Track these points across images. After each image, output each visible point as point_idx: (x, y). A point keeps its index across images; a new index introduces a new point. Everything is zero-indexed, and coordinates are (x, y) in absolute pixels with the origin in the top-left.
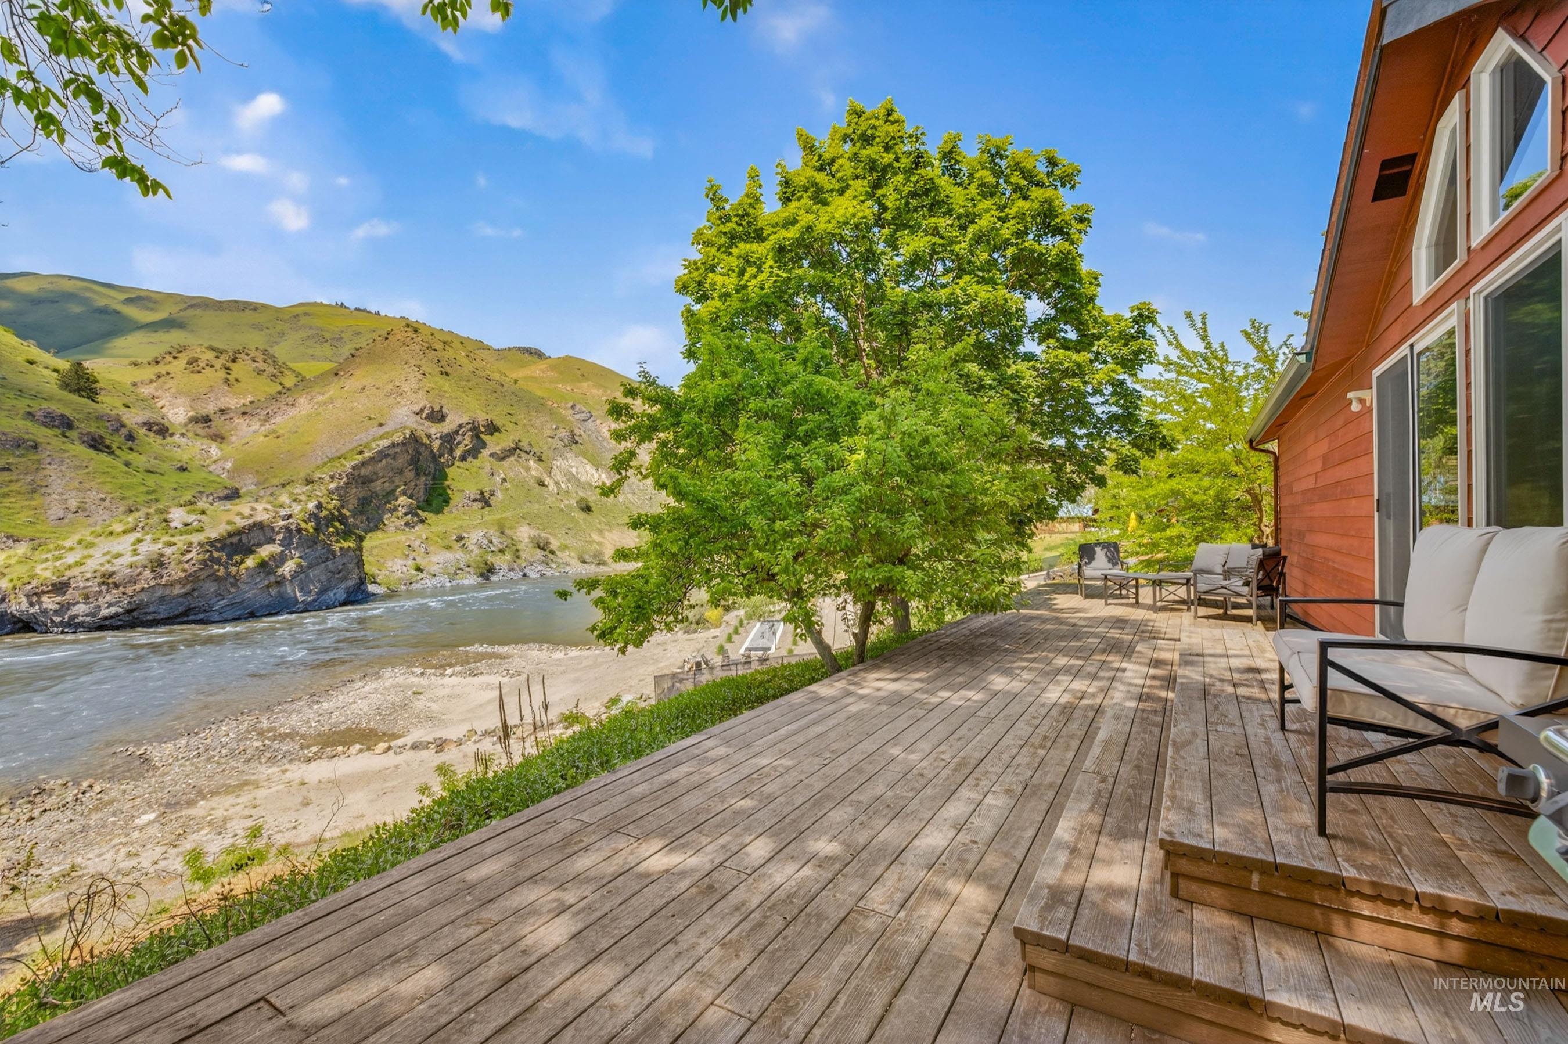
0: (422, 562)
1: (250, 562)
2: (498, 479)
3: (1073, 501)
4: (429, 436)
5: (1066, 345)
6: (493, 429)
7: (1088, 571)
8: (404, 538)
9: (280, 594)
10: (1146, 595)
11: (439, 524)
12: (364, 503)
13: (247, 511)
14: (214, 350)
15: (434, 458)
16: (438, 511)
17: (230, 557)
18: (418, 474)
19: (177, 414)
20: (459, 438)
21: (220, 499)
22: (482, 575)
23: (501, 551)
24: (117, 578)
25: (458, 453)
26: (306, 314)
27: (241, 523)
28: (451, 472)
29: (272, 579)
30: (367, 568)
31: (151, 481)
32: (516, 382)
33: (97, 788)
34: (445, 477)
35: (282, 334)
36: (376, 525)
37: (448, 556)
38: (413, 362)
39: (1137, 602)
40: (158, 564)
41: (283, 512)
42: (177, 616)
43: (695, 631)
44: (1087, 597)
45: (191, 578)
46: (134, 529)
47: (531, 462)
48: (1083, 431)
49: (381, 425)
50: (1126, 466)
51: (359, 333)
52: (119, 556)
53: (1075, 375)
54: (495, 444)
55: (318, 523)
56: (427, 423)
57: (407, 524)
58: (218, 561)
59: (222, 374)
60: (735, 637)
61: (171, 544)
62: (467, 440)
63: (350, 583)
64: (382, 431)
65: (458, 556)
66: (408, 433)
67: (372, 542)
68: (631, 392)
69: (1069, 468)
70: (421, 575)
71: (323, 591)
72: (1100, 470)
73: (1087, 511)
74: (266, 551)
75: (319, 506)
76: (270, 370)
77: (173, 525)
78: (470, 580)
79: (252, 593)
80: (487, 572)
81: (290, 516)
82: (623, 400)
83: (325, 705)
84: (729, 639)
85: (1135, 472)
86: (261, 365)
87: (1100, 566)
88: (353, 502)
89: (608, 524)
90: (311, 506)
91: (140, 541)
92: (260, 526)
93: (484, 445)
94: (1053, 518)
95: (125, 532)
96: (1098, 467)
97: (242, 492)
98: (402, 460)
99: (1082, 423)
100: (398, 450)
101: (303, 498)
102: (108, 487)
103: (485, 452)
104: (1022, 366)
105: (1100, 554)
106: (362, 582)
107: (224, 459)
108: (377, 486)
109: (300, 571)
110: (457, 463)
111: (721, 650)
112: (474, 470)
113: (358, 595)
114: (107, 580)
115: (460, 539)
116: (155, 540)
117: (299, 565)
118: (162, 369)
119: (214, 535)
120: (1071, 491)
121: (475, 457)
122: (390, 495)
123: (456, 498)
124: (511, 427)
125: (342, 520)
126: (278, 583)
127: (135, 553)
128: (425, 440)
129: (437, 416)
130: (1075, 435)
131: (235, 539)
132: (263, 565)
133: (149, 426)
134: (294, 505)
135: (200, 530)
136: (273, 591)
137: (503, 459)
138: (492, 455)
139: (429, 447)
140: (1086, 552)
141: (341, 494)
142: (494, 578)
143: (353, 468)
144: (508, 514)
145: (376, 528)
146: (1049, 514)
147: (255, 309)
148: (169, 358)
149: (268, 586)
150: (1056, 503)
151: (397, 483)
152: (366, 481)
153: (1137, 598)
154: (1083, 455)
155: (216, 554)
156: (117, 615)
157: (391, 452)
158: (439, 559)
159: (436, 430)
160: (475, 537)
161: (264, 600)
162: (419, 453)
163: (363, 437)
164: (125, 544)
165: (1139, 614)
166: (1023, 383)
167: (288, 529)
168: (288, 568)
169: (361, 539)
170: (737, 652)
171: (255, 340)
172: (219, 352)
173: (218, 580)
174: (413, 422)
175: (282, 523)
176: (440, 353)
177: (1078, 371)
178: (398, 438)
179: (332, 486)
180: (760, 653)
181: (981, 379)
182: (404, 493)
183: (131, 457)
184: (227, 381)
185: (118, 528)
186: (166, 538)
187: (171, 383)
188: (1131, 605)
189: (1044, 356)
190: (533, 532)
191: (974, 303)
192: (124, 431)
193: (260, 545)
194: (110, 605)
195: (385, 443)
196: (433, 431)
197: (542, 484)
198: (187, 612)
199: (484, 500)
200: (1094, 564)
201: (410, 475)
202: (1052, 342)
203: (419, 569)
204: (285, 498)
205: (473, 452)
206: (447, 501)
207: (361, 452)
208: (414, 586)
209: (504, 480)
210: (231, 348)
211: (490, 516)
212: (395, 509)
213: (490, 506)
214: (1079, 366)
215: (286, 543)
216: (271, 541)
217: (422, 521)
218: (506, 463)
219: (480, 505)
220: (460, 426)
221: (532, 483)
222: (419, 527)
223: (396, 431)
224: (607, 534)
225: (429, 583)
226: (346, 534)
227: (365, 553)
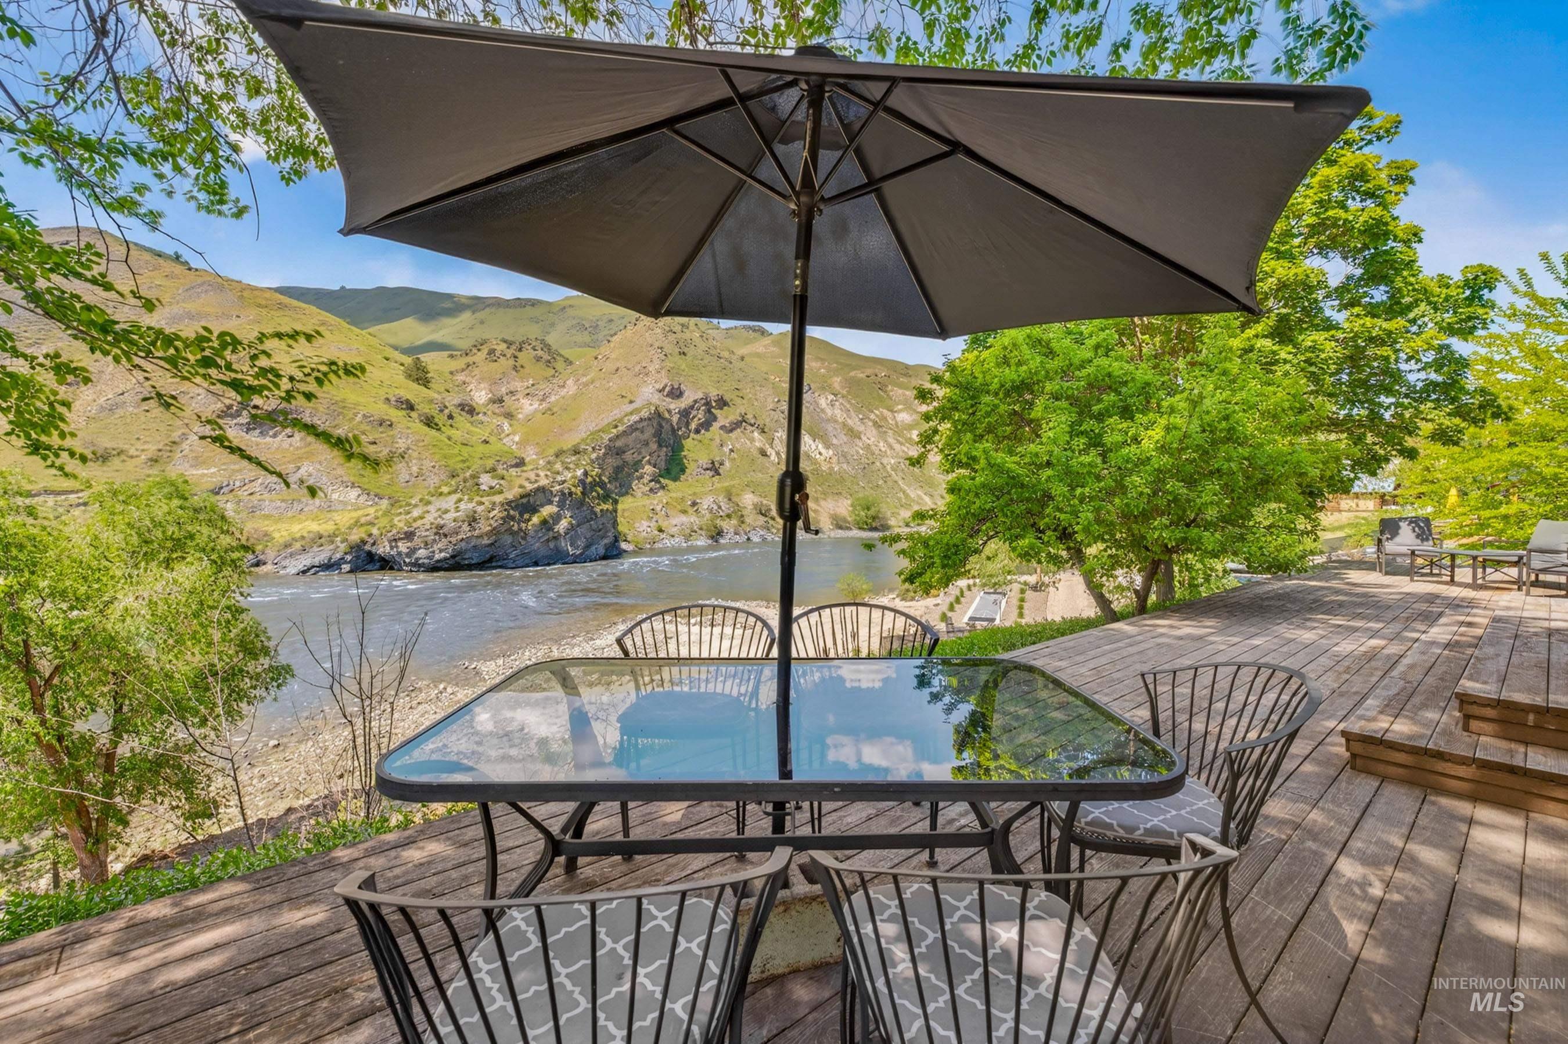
0: (664, 525)
1: (535, 520)
2: (726, 449)
3: (1373, 474)
4: (669, 411)
5: (1373, 311)
6: (722, 403)
7: (1390, 547)
8: (648, 502)
9: (557, 548)
10: (1464, 574)
11: (677, 489)
12: (618, 470)
13: (533, 477)
14: (505, 341)
15: (674, 431)
16: (676, 479)
17: (521, 515)
18: (660, 446)
19: (480, 396)
20: (694, 413)
21: (512, 466)
22: (712, 537)
23: (729, 516)
24: (445, 530)
25: (693, 426)
26: (571, 306)
27: (529, 487)
28: (688, 443)
29: (551, 534)
30: (620, 528)
31: (465, 451)
32: (742, 358)
33: (449, 690)
34: (681, 448)
35: (553, 325)
36: (626, 490)
37: (684, 519)
38: (657, 344)
39: (1452, 580)
40: (472, 520)
41: (559, 478)
42: (484, 562)
43: (913, 599)
44: (1387, 573)
45: (495, 531)
46: (455, 492)
47: (756, 434)
48: (1392, 400)
49: (631, 402)
50: (1443, 437)
51: (611, 321)
52: (446, 511)
53: (1383, 343)
54: (724, 417)
55: (584, 488)
56: (668, 400)
57: (651, 490)
58: (513, 518)
59: (511, 362)
60: (957, 607)
61: (482, 503)
62: (701, 415)
63: (606, 541)
64: (630, 408)
65: (691, 519)
66: (653, 408)
67: (625, 504)
68: (937, 379)
69: (1370, 438)
70: (663, 536)
71: (588, 547)
72: (1410, 442)
73: (1387, 485)
74: (547, 511)
75: (586, 474)
76: (546, 357)
77: (483, 487)
78: (702, 542)
79: (536, 546)
80: (717, 534)
81: (564, 482)
82: (927, 385)
83: (598, 642)
84: (951, 608)
85: (1456, 443)
86: (540, 353)
87: (1406, 539)
88: (609, 471)
89: (824, 493)
90: (579, 473)
91: (460, 500)
92: (542, 490)
93: (715, 419)
94: (1346, 491)
95: (449, 493)
96: (1407, 438)
97: (527, 460)
98: (649, 433)
99: (1389, 391)
100: (645, 424)
101: (571, 466)
102: (437, 457)
103: (716, 425)
104: (1319, 337)
105: (1405, 529)
106: (616, 540)
107: (514, 433)
108: (628, 456)
109: (572, 528)
110: (692, 435)
111: (944, 618)
112: (706, 441)
113: (613, 552)
114: (439, 531)
115: (694, 504)
116: (471, 500)
117: (570, 523)
118: (469, 359)
119: (510, 496)
120: (1372, 464)
121: (707, 430)
122: (637, 465)
123: (691, 468)
124: (739, 401)
125: (602, 485)
126: (555, 538)
127: (457, 509)
128: (667, 415)
129: (676, 393)
130: (1380, 405)
131: (524, 501)
132: (544, 522)
133: (462, 406)
134: (566, 473)
135: (501, 492)
136: (552, 545)
137: (731, 431)
138: (722, 428)
139: (668, 421)
140: (1389, 527)
141: (601, 462)
142: (722, 541)
143: (610, 440)
144: (736, 482)
145: (627, 493)
146: (1343, 488)
147: (533, 305)
148: (475, 351)
149: (548, 540)
150: (1352, 475)
151: (644, 454)
152: (620, 452)
153: (1452, 577)
154: (1391, 426)
155: (512, 512)
156: (446, 559)
157: (640, 426)
158: (678, 521)
159: (676, 406)
160: (706, 503)
161: (543, 551)
162: (661, 426)
163: (617, 413)
164: (449, 502)
165: (1454, 592)
166: (1323, 356)
167: (562, 491)
168: (563, 525)
169: (616, 502)
170: (961, 620)
171: (533, 331)
172: (509, 344)
173: (513, 533)
174: (656, 399)
175: (558, 488)
176: (679, 335)
177: (1388, 339)
178: (644, 413)
179: (594, 456)
180: (985, 624)
181: (1274, 353)
182: (649, 462)
183: (452, 432)
184: (515, 368)
185: (445, 489)
186: (477, 498)
187: (476, 371)
188: (1446, 583)
189: (1346, 325)
190: (756, 499)
191: (1270, 280)
192: (446, 411)
193: (542, 506)
194: (441, 551)
195: (635, 418)
196: (672, 406)
197: (764, 453)
198: (491, 560)
199: (714, 469)
200: (1397, 539)
201: (654, 446)
202: (1356, 310)
203: (661, 530)
204: (558, 466)
205: (706, 425)
206: (683, 470)
207: (616, 427)
208: (656, 545)
209: (732, 451)
210: (519, 338)
211: (718, 483)
212: (642, 477)
213: (719, 474)
214: (1389, 333)
215: (561, 505)
216: (550, 502)
217: (663, 488)
218: (733, 435)
219: (711, 473)
220: (696, 402)
221: (755, 453)
222: (661, 493)
223: (643, 407)
224: (822, 503)
225: (668, 543)
226: (606, 498)
227: (619, 513)
